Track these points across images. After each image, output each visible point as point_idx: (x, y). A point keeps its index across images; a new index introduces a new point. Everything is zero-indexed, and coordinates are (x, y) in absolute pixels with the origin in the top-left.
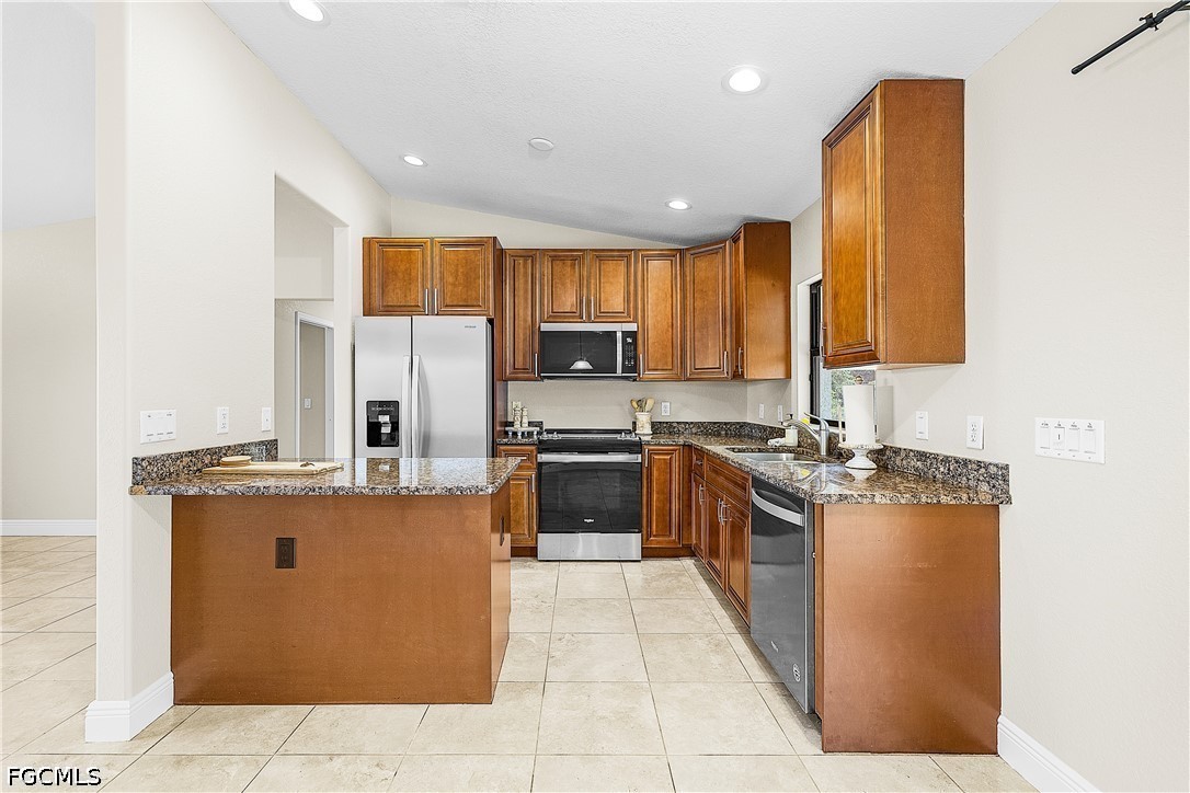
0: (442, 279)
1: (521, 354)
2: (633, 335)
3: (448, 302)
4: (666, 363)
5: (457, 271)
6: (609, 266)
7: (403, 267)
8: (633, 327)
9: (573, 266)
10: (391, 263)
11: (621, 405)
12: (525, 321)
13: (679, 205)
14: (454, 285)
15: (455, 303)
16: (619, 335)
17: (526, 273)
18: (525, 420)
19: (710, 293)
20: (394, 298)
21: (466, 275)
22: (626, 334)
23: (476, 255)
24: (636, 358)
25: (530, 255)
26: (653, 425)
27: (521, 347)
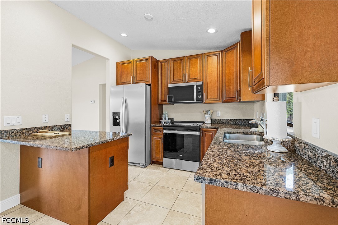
0: (136, 72)
1: (163, 95)
2: (202, 86)
3: (138, 80)
4: (215, 96)
5: (140, 69)
6: (194, 61)
7: (126, 70)
8: (201, 83)
9: (180, 63)
10: (123, 69)
11: (201, 113)
12: (165, 84)
13: (212, 31)
14: (139, 74)
15: (140, 80)
16: (195, 86)
17: (165, 67)
18: (167, 118)
19: (232, 66)
20: (124, 80)
21: (143, 70)
22: (198, 86)
23: (145, 63)
24: (203, 95)
25: (166, 61)
26: (212, 120)
27: (163, 93)
